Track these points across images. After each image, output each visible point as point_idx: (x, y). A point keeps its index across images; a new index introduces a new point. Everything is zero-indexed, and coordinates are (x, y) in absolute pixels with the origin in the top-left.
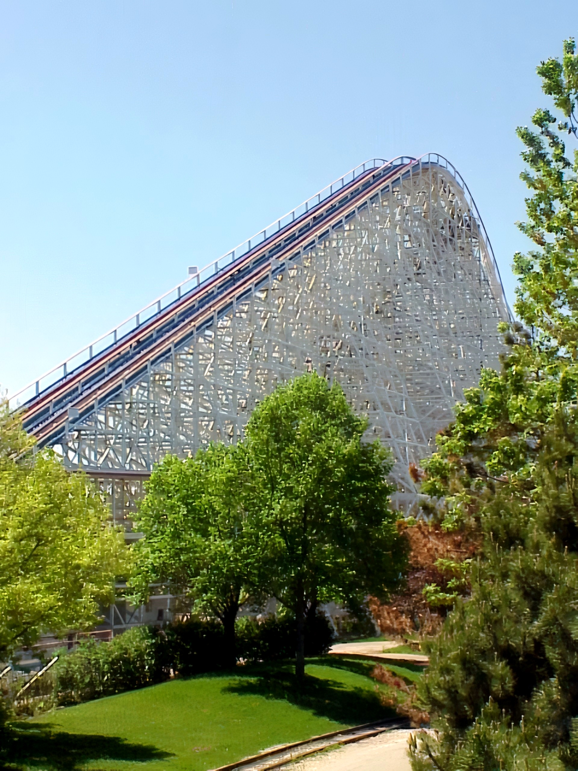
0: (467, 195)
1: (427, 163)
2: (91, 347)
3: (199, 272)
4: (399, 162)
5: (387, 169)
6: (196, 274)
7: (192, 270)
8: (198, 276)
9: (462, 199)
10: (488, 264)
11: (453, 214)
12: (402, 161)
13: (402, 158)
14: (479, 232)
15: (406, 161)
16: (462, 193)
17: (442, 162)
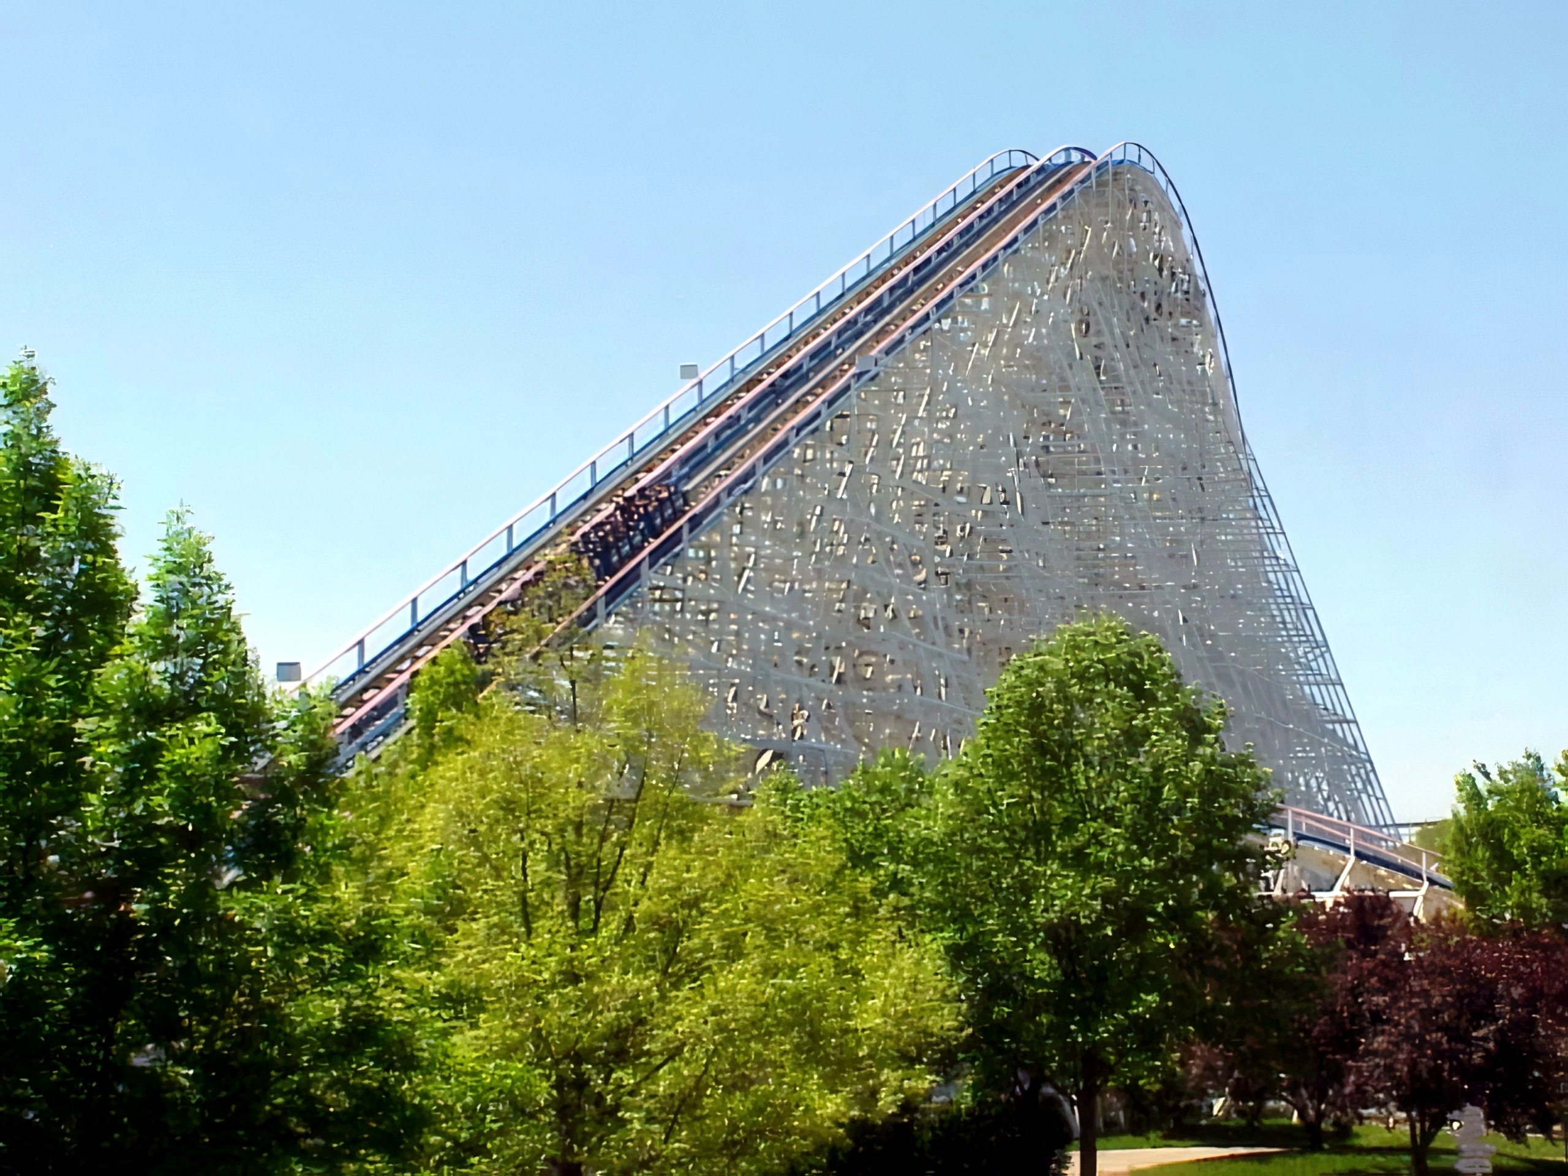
0: (1185, 231)
1: (1122, 162)
2: (510, 528)
3: (701, 376)
4: (1061, 159)
5: (1041, 170)
6: (695, 381)
7: (688, 371)
8: (700, 383)
9: (1177, 239)
10: (1217, 367)
11: (1161, 270)
12: (1069, 156)
13: (1067, 149)
14: (1203, 305)
15: (1076, 157)
16: (1178, 225)
17: (1147, 163)
